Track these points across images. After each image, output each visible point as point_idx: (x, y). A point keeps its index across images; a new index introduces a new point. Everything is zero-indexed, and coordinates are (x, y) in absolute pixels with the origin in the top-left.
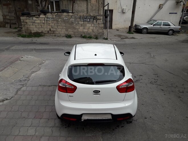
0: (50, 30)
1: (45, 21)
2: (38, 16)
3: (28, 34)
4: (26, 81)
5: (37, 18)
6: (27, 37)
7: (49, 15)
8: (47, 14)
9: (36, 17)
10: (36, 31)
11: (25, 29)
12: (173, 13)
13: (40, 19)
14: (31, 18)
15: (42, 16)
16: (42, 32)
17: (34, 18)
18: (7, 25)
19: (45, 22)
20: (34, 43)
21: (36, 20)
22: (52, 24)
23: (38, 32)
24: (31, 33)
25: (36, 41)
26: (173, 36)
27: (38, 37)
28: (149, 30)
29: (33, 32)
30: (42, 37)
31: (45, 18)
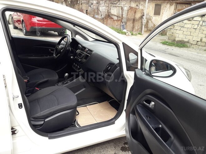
0: (201, 40)
1: (198, 26)
3: (171, 41)
5: (189, 20)
10: (180, 39)
11: (170, 34)
13: (192, 22)
15: (197, 18)
16: (188, 42)
19: (199, 28)
23: (183, 41)
24: (174, 40)
29: (177, 39)
31: (200, 21)
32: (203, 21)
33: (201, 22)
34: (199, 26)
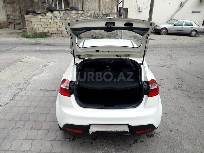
0: (57, 30)
2: (44, 14)
3: (33, 34)
4: (26, 85)
5: (43, 16)
6: (31, 38)
7: (56, 13)
8: (54, 12)
9: (41, 16)
10: (41, 31)
11: (29, 29)
12: (196, 12)
13: (46, 17)
14: (36, 16)
15: (49, 14)
16: (48, 32)
17: (40, 17)
18: (10, 25)
19: (52, 21)
20: (40, 44)
21: (42, 19)
22: (60, 23)
23: (44, 32)
24: (36, 33)
25: (41, 42)
26: (197, 38)
27: (44, 37)
28: (168, 31)
29: (38, 32)
30: (48, 38)
31: (51, 16)
32: (54, 16)
34: (52, 19)
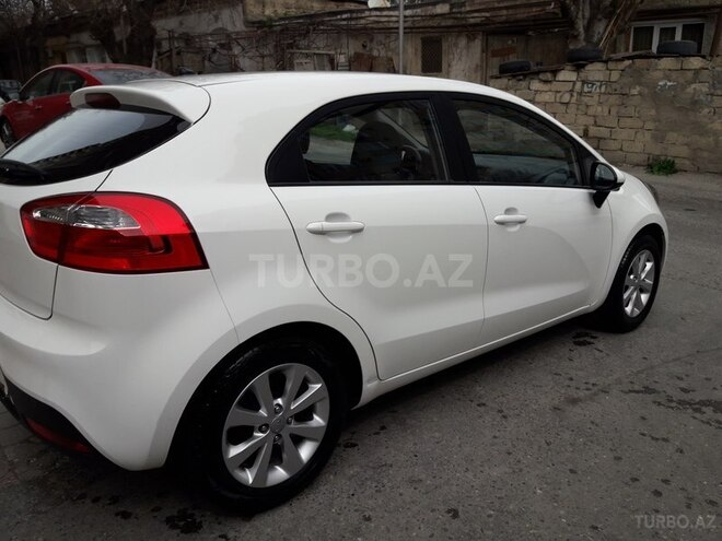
0: (586, 133)
1: (572, 95)
2: (550, 76)
5: (546, 82)
8: (589, 67)
9: (541, 81)
14: (524, 84)
15: (567, 75)
17: (535, 85)
19: (574, 100)
21: (541, 92)
22: (599, 109)
31: (574, 83)
32: (584, 82)
33: (579, 85)
34: (575, 94)
